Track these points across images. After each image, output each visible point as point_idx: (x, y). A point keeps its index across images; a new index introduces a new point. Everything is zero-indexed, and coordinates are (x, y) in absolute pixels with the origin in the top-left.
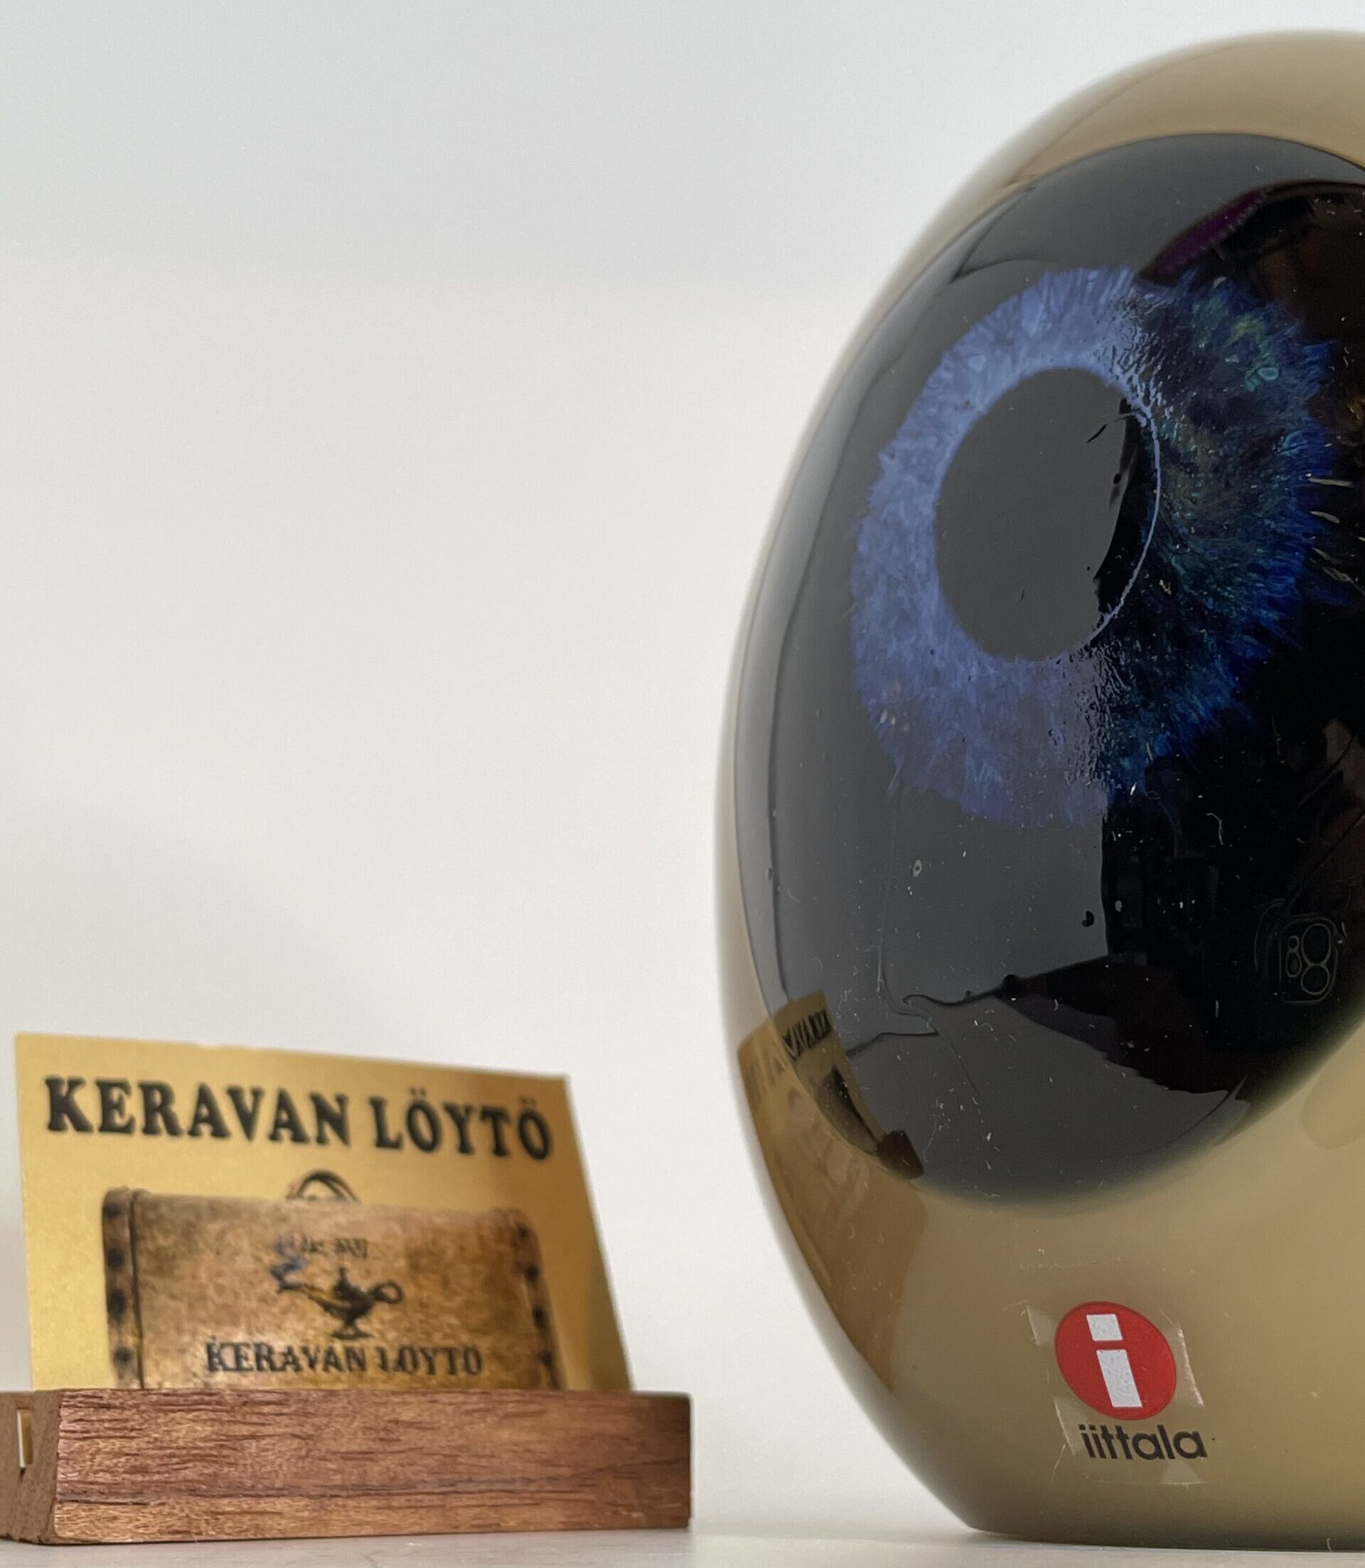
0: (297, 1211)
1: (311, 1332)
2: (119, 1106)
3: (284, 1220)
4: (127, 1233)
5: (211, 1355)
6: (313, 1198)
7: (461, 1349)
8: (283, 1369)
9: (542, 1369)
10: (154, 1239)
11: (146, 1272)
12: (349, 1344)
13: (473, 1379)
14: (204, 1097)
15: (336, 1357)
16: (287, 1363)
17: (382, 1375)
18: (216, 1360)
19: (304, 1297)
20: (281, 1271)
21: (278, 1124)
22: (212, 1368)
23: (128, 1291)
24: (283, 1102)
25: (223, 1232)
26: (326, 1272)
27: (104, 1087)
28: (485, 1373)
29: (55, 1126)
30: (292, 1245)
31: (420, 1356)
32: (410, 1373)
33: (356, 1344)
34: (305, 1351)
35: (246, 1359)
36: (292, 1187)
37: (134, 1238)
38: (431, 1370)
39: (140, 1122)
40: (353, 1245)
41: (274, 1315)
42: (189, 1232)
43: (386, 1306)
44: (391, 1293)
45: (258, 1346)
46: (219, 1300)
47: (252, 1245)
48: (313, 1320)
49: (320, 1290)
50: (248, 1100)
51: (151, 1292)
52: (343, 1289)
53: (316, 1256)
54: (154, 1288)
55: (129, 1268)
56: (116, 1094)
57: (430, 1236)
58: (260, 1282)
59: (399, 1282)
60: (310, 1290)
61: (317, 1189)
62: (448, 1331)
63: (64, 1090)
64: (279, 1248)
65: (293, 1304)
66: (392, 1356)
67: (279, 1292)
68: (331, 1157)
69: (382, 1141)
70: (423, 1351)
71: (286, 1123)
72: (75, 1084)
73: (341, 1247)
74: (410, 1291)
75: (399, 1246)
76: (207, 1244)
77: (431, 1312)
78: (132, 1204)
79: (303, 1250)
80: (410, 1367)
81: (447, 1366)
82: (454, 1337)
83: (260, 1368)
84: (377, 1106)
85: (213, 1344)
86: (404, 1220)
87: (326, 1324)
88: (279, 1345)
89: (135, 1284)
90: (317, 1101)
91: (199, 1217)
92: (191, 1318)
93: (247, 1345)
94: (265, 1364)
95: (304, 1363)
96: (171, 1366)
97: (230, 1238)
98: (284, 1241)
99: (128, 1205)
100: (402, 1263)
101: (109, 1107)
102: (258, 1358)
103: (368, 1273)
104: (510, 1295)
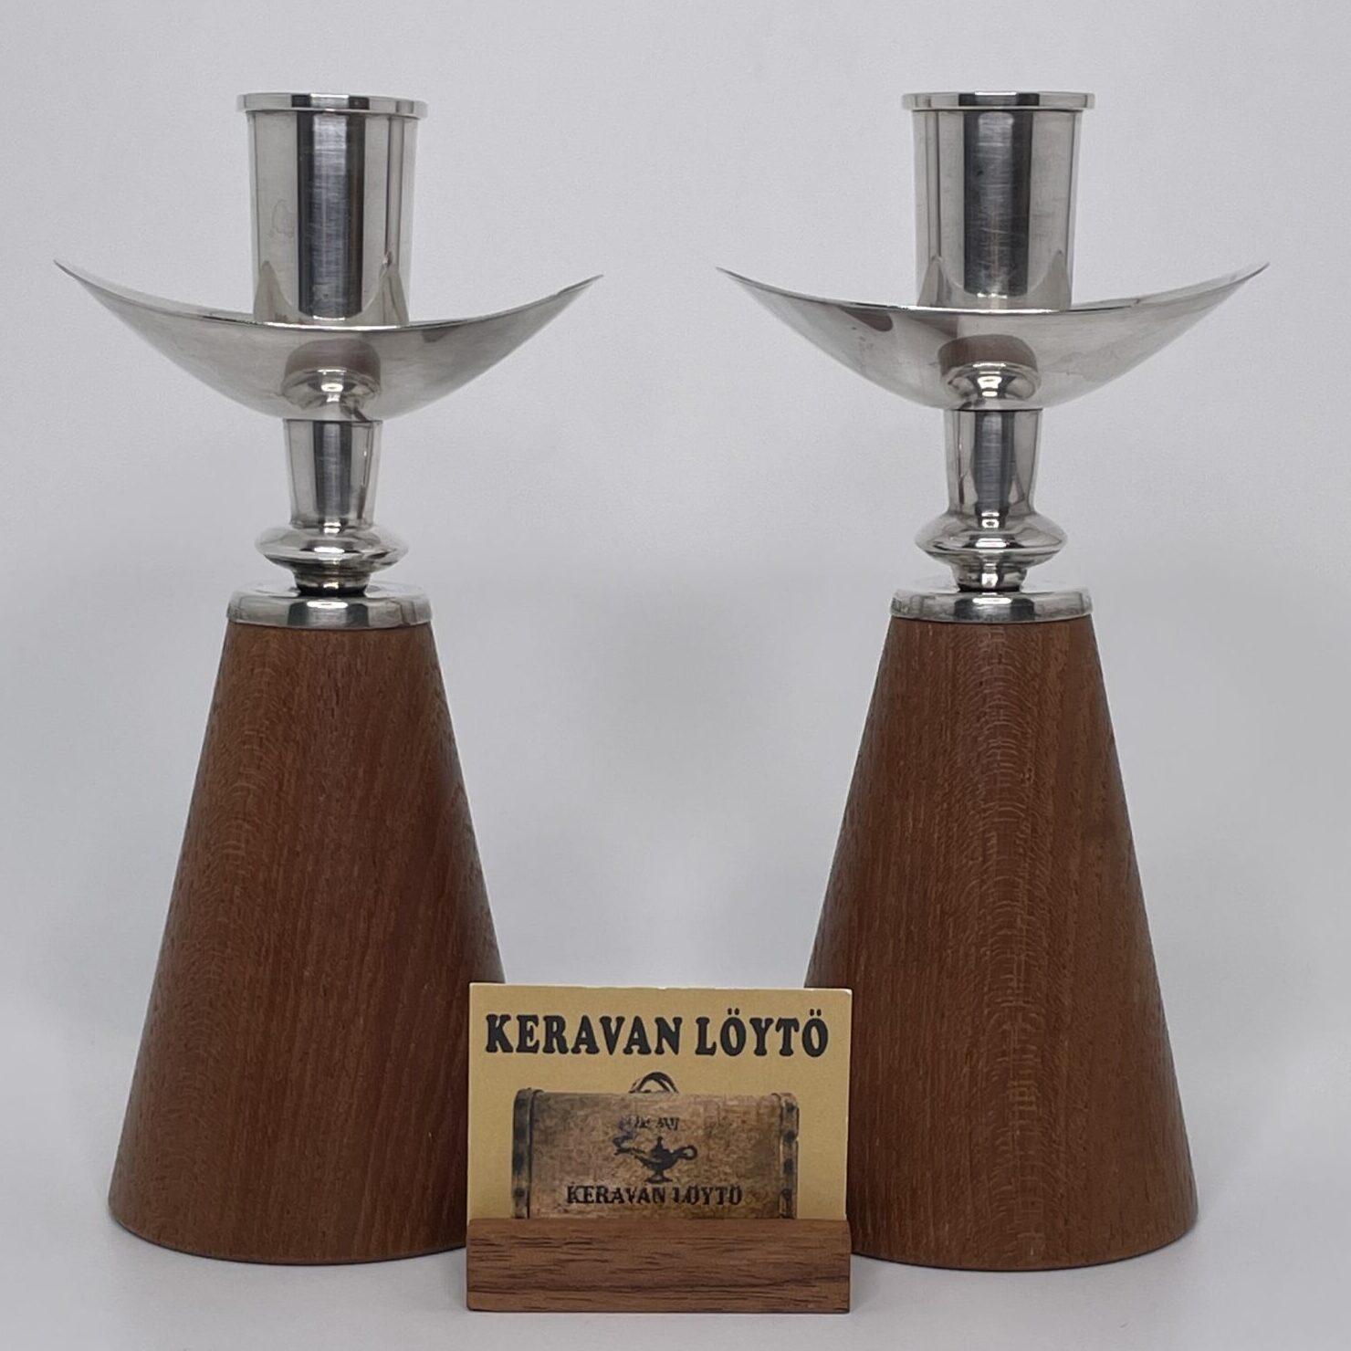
0: (636, 1100)
1: (634, 1179)
2: (531, 1033)
3: (627, 1107)
4: (528, 1118)
5: (570, 1194)
6: (647, 1092)
7: (729, 1188)
8: (612, 1202)
9: (782, 1200)
10: (544, 1121)
11: (538, 1142)
12: (656, 1186)
13: (734, 1207)
14: (585, 1023)
15: (647, 1195)
16: (615, 1198)
17: (674, 1205)
18: (573, 1196)
19: (633, 1157)
20: (620, 1141)
21: (631, 1041)
22: (570, 1201)
23: (526, 1154)
24: (638, 1024)
25: (587, 1116)
26: (648, 1140)
27: (523, 1020)
28: (742, 1203)
29: (491, 1048)
30: (629, 1123)
31: (701, 1193)
32: (693, 1204)
33: (660, 1186)
34: (628, 1191)
35: (591, 1195)
36: (634, 1084)
38: (707, 1202)
39: (542, 1045)
40: (669, 1122)
41: (613, 1169)
42: (566, 1116)
43: (684, 1161)
44: (689, 1153)
45: (599, 1188)
46: (579, 1160)
47: (604, 1124)
48: (636, 1171)
49: (643, 1152)
50: (613, 1026)
51: (540, 1155)
52: (659, 1150)
53: (643, 1129)
54: (541, 1152)
56: (530, 1024)
57: (723, 1114)
58: (606, 1148)
59: (696, 1146)
61: (652, 1085)
62: (722, 1176)
63: (498, 1023)
64: (621, 1126)
65: (625, 1161)
66: (683, 1193)
67: (616, 1154)
68: (663, 1062)
69: (702, 1049)
70: (704, 1189)
71: (639, 1041)
72: (506, 1018)
73: (662, 1122)
74: (702, 1152)
75: (700, 1121)
76: (576, 1125)
77: (714, 1164)
78: (533, 1099)
79: (636, 1126)
80: (693, 1200)
81: (718, 1200)
82: (725, 1180)
83: (598, 1201)
84: (703, 1023)
85: (572, 1187)
86: (706, 1104)
87: (643, 1173)
88: (612, 1188)
90: (660, 1021)
91: (572, 1108)
92: (562, 1170)
93: (592, 1187)
94: (602, 1199)
95: (626, 1197)
96: (547, 1199)
97: (590, 1120)
98: (624, 1122)
99: (530, 1099)
100: (701, 1132)
101: (525, 1033)
102: (598, 1195)
103: (676, 1140)
104: (772, 1152)
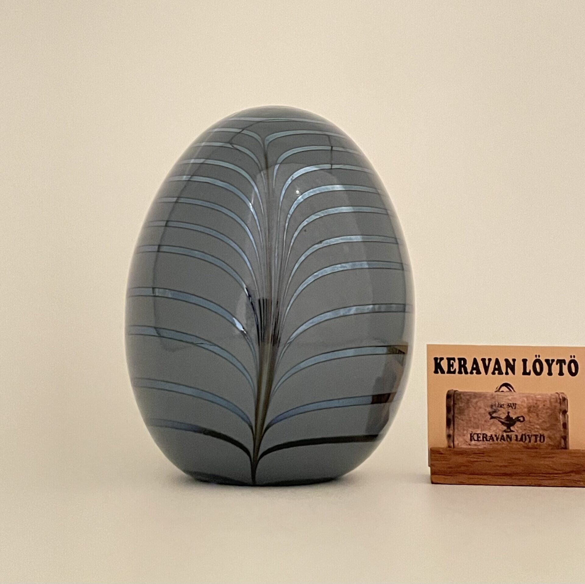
37: (454, 404)
55: (452, 412)
60: (498, 418)
89: (453, 416)
